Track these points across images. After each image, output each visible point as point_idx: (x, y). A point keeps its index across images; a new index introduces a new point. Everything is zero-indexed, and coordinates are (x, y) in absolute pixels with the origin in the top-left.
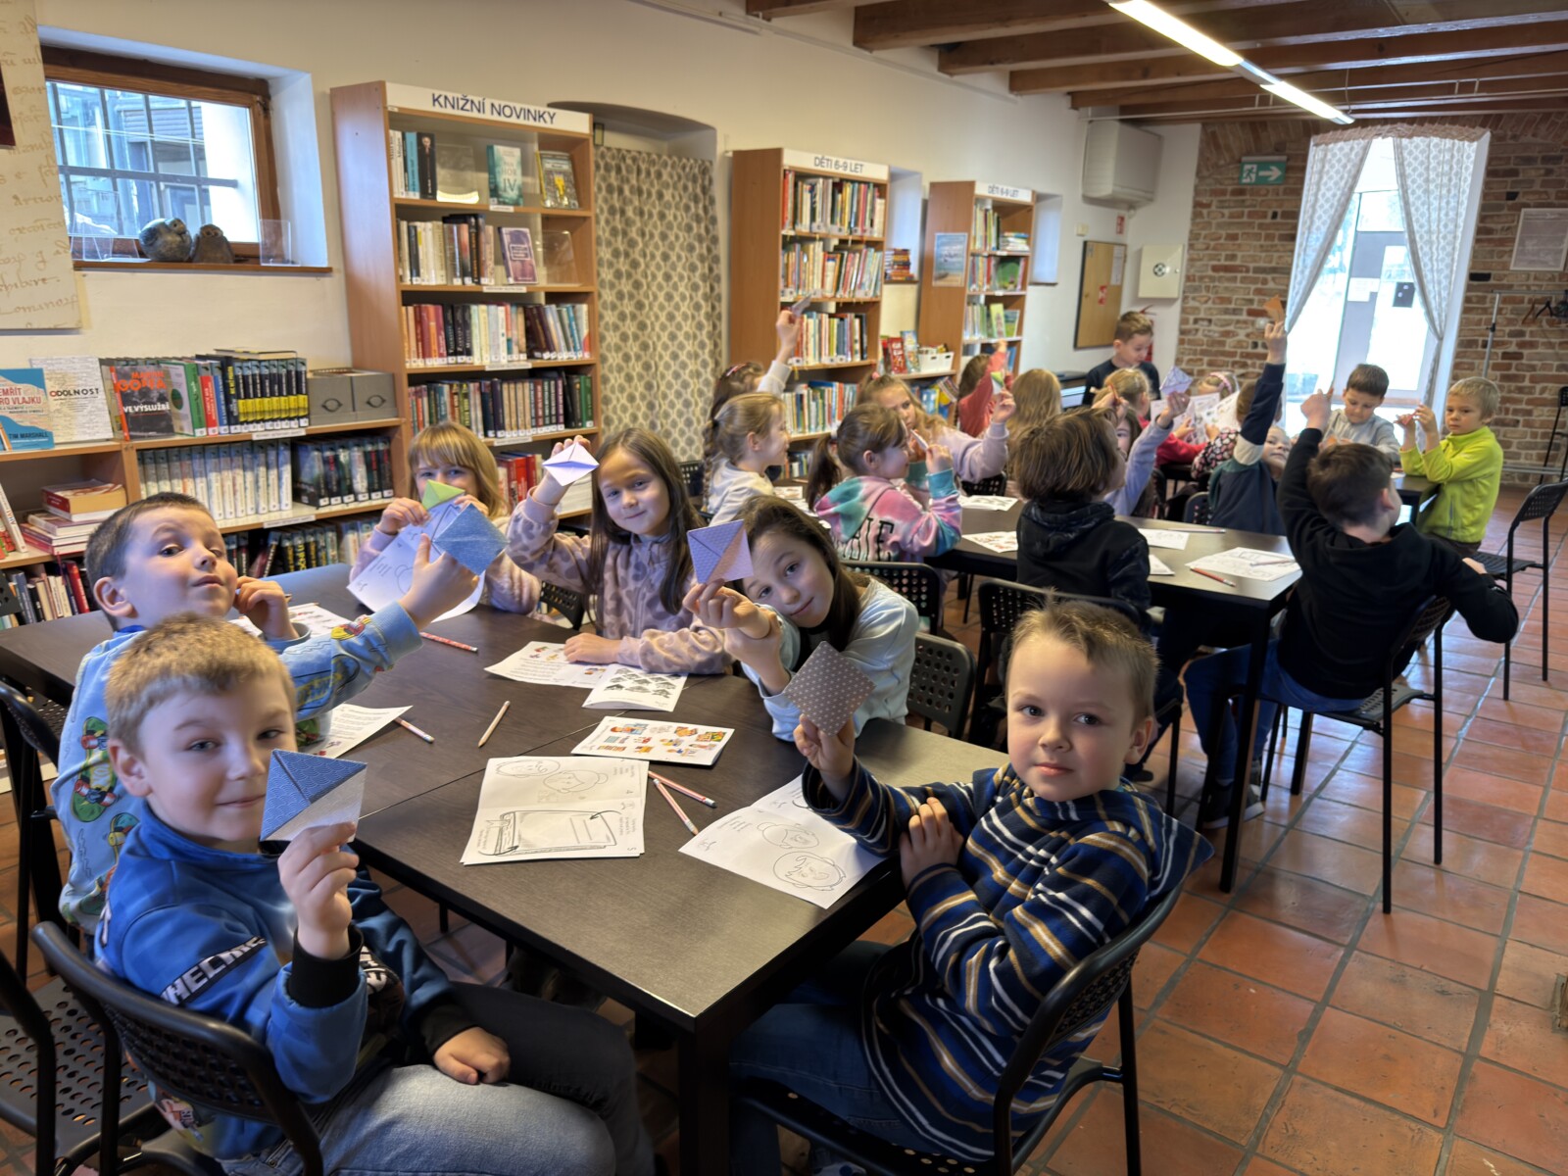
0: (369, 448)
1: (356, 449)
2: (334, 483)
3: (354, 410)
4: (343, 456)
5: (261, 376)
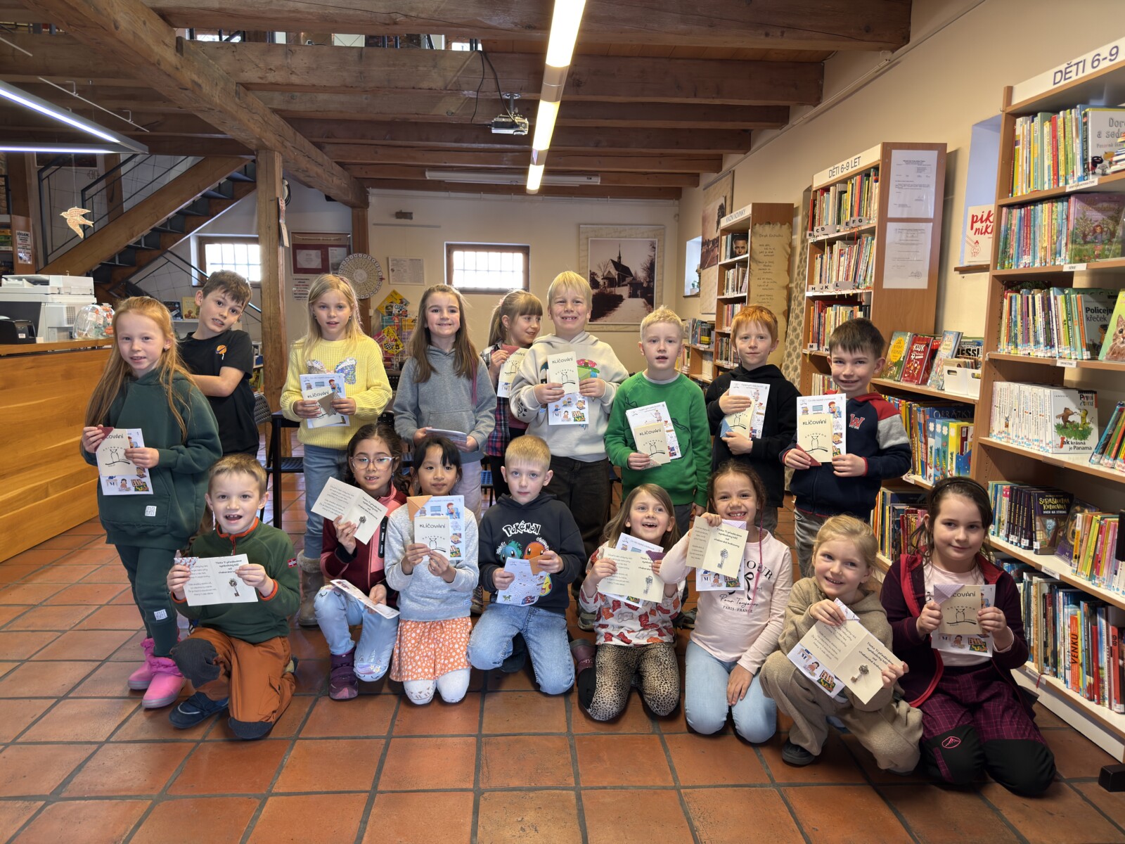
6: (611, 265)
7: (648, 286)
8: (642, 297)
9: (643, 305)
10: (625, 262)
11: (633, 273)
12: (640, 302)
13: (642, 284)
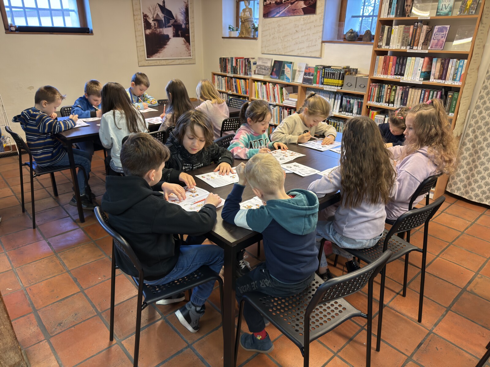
0: (359, 101)
1: (355, 100)
2: (348, 108)
3: (356, 87)
4: (352, 101)
5: (331, 72)
6: (158, 8)
7: (186, 27)
8: (182, 36)
9: (183, 43)
10: (168, 7)
11: (174, 16)
12: (181, 40)
13: (181, 25)
